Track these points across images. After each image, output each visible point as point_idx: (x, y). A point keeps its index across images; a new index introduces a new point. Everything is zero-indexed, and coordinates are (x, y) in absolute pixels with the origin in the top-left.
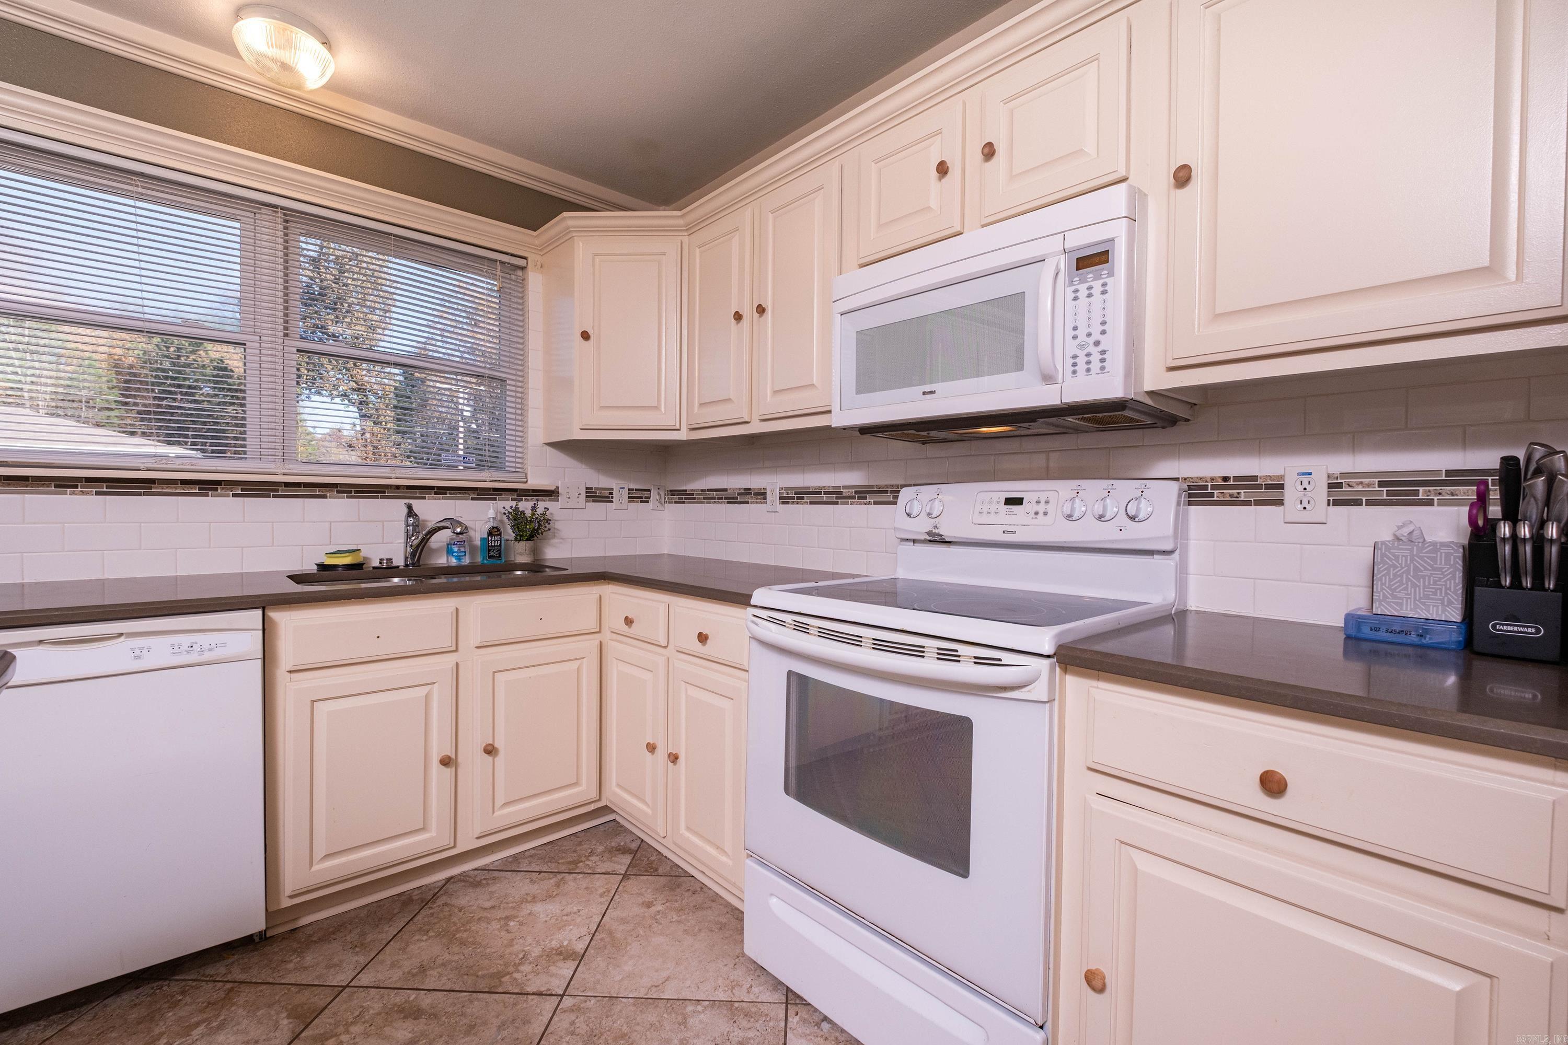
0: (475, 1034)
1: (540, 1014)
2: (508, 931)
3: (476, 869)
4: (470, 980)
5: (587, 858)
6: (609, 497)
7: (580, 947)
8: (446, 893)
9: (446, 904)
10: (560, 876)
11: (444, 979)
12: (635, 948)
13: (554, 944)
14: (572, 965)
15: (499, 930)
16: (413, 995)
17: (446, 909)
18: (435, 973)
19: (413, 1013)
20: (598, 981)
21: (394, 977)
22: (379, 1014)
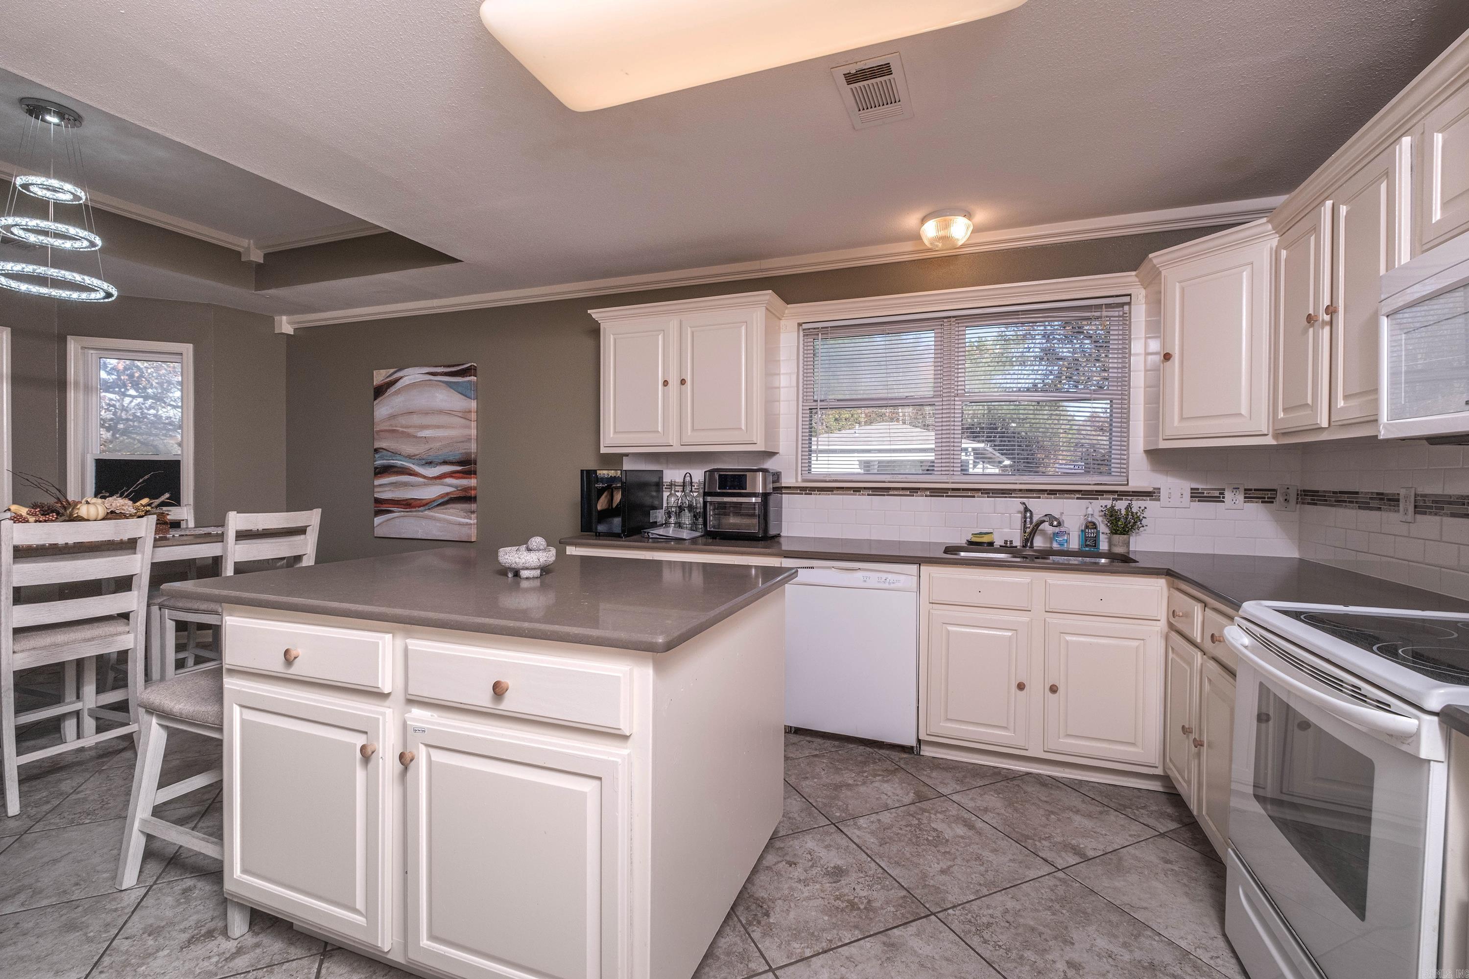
0: (996, 854)
1: (1039, 869)
2: (1048, 819)
3: (1049, 776)
4: (1008, 829)
5: (1138, 808)
6: (1220, 497)
7: (1091, 854)
8: (1022, 779)
9: (1018, 786)
10: (1106, 808)
11: (994, 821)
12: (1133, 878)
13: (1073, 842)
14: (1078, 860)
15: (1042, 816)
16: (974, 818)
17: (1017, 788)
18: (992, 815)
19: (971, 826)
20: (1090, 878)
21: (970, 805)
22: (953, 816)
